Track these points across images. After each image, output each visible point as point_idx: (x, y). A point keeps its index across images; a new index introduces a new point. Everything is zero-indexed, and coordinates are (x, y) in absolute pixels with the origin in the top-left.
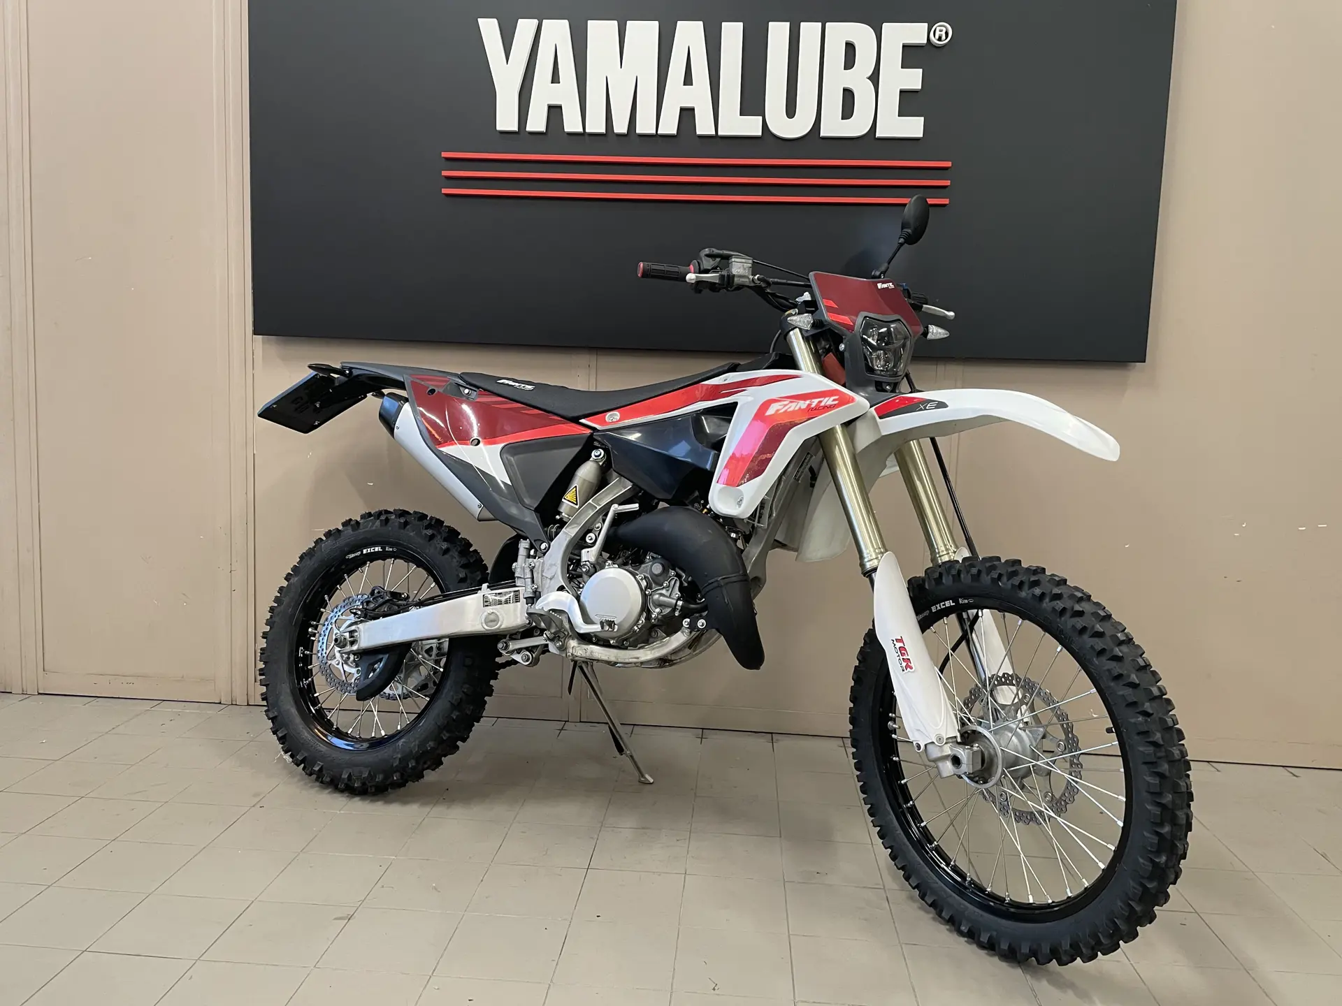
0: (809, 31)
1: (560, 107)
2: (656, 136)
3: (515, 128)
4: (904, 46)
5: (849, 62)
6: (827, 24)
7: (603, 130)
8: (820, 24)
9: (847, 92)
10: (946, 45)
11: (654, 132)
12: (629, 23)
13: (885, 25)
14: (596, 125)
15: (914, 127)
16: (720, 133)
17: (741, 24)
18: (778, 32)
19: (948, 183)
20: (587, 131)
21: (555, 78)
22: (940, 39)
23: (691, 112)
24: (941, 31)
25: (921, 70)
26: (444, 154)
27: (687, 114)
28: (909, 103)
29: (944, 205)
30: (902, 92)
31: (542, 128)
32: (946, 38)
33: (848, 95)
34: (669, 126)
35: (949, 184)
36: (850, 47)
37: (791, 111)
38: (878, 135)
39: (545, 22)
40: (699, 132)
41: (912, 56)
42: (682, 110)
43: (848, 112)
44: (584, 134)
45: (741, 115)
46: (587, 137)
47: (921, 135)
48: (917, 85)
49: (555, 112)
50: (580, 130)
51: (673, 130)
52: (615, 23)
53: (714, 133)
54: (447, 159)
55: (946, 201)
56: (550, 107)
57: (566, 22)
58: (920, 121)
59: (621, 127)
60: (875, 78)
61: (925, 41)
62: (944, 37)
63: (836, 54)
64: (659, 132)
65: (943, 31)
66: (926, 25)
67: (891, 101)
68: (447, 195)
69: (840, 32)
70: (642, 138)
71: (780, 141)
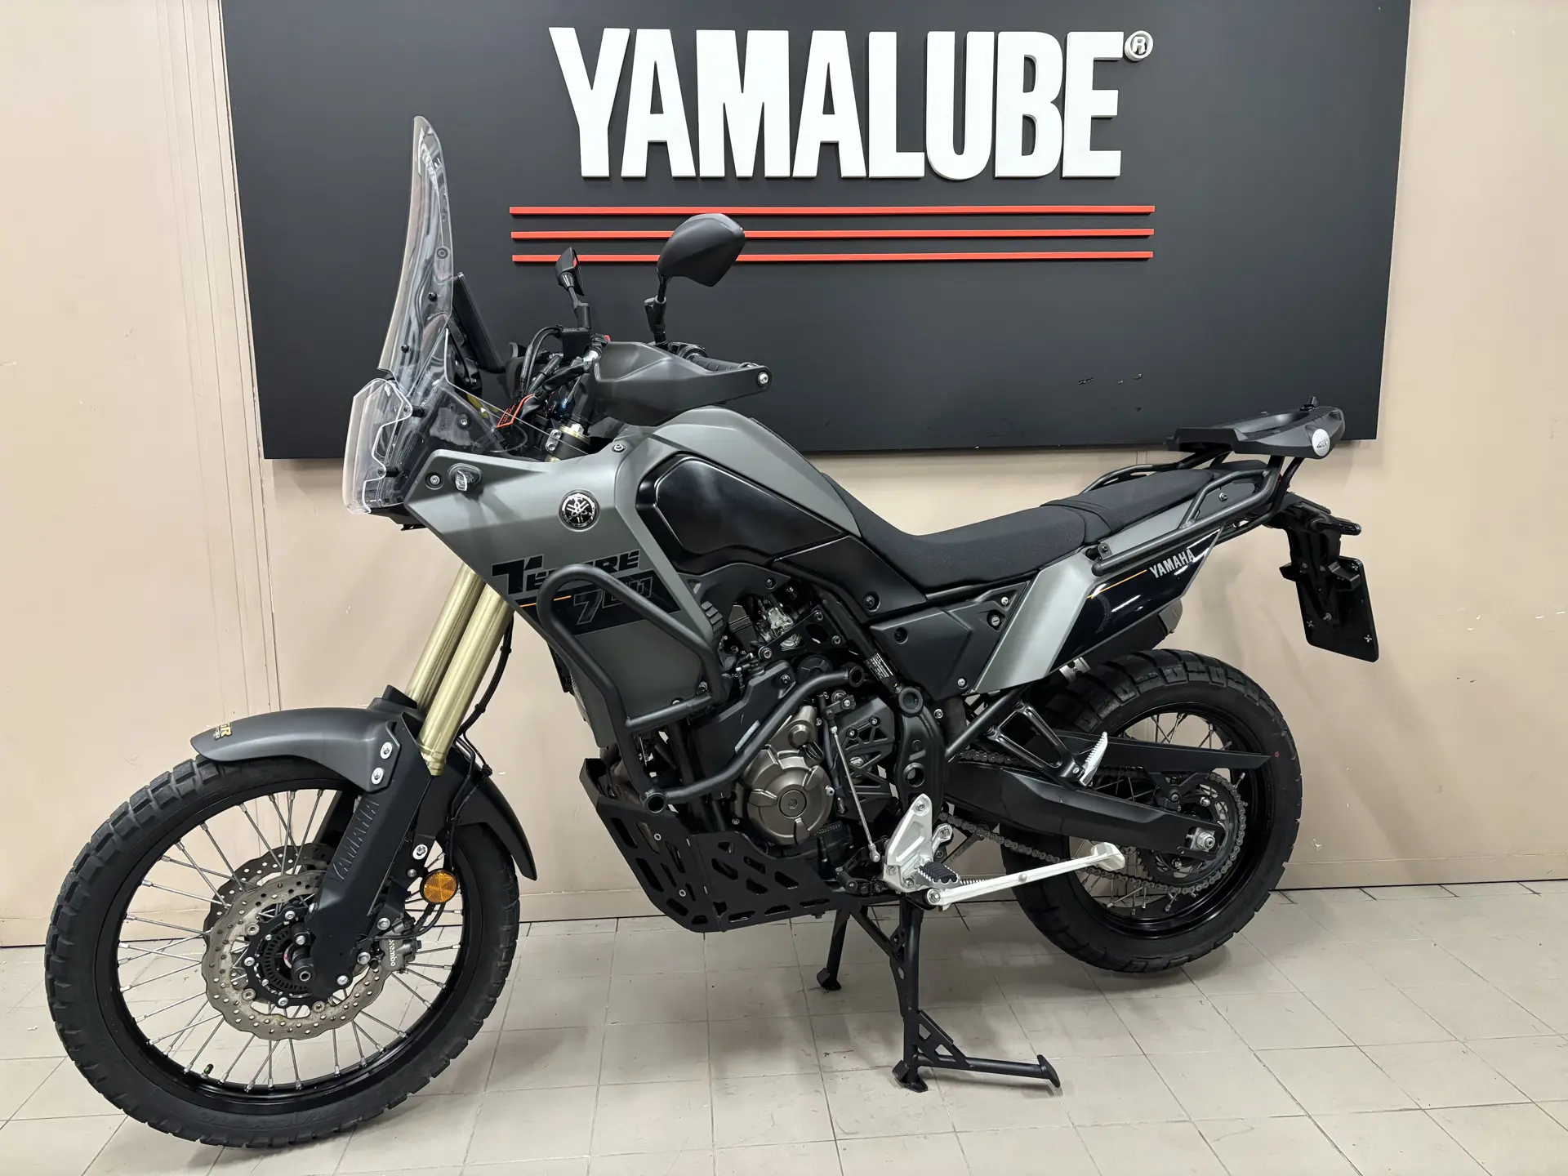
0: (979, 42)
1: (664, 144)
2: (791, 179)
3: (606, 173)
4: (1095, 61)
5: (1029, 84)
6: (1002, 35)
7: (721, 172)
8: (992, 34)
9: (1026, 121)
10: (1143, 59)
11: (788, 174)
12: (752, 35)
13: (1073, 37)
14: (713, 166)
15: (1108, 163)
16: (870, 176)
17: (893, 35)
18: (940, 45)
19: (1150, 232)
20: (703, 173)
21: (657, 107)
22: (1137, 53)
23: (833, 147)
24: (1139, 42)
25: (1116, 92)
26: (513, 210)
27: (829, 151)
28: (1103, 133)
29: (1146, 259)
30: (1094, 119)
31: (641, 171)
32: (1144, 53)
33: (1029, 123)
34: (807, 166)
35: (1153, 234)
36: (1030, 63)
37: (959, 146)
38: (1065, 174)
39: (639, 31)
40: (844, 173)
41: (1105, 72)
42: (823, 144)
43: (1028, 146)
44: (696, 179)
45: (898, 151)
46: (700, 181)
47: (1116, 172)
48: (1112, 111)
49: (658, 151)
50: (693, 173)
51: (812, 171)
52: (734, 32)
53: (864, 174)
54: (516, 216)
55: (1149, 254)
56: (651, 144)
57: (668, 31)
58: (1117, 154)
59: (744, 168)
60: (1060, 102)
61: (1121, 56)
62: (1143, 50)
63: (1012, 73)
64: (795, 175)
65: (1141, 44)
66: (1122, 33)
67: (1079, 131)
68: (518, 263)
69: (1018, 44)
70: (770, 182)
71: (945, 183)
